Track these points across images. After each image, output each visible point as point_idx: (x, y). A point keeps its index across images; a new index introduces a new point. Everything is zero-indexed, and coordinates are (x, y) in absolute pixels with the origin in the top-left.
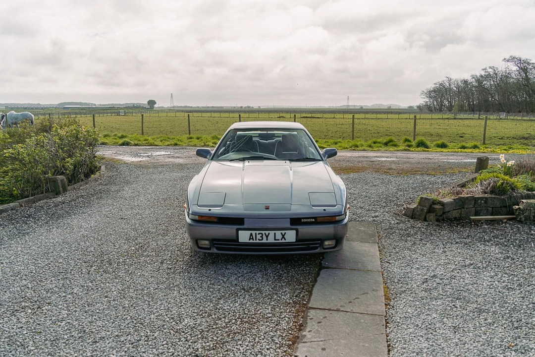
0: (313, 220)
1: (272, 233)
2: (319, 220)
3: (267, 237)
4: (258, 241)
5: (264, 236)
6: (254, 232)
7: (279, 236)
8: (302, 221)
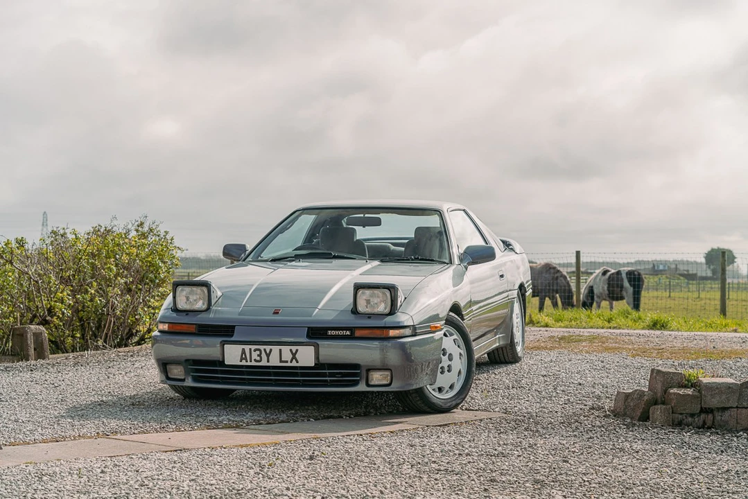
0: (348, 333)
1: (276, 349)
2: (358, 333)
3: (268, 355)
4: (254, 363)
5: (264, 355)
6: (247, 348)
7: (287, 355)
8: (330, 332)
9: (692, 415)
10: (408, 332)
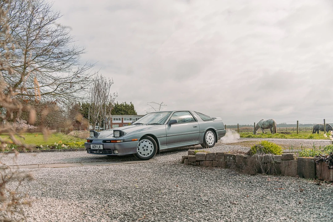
0: (110, 141)
1: (97, 145)
2: (112, 141)
4: (94, 149)
5: (95, 147)
6: (93, 145)
7: (99, 147)
8: (107, 141)
9: (193, 162)
10: (122, 141)
